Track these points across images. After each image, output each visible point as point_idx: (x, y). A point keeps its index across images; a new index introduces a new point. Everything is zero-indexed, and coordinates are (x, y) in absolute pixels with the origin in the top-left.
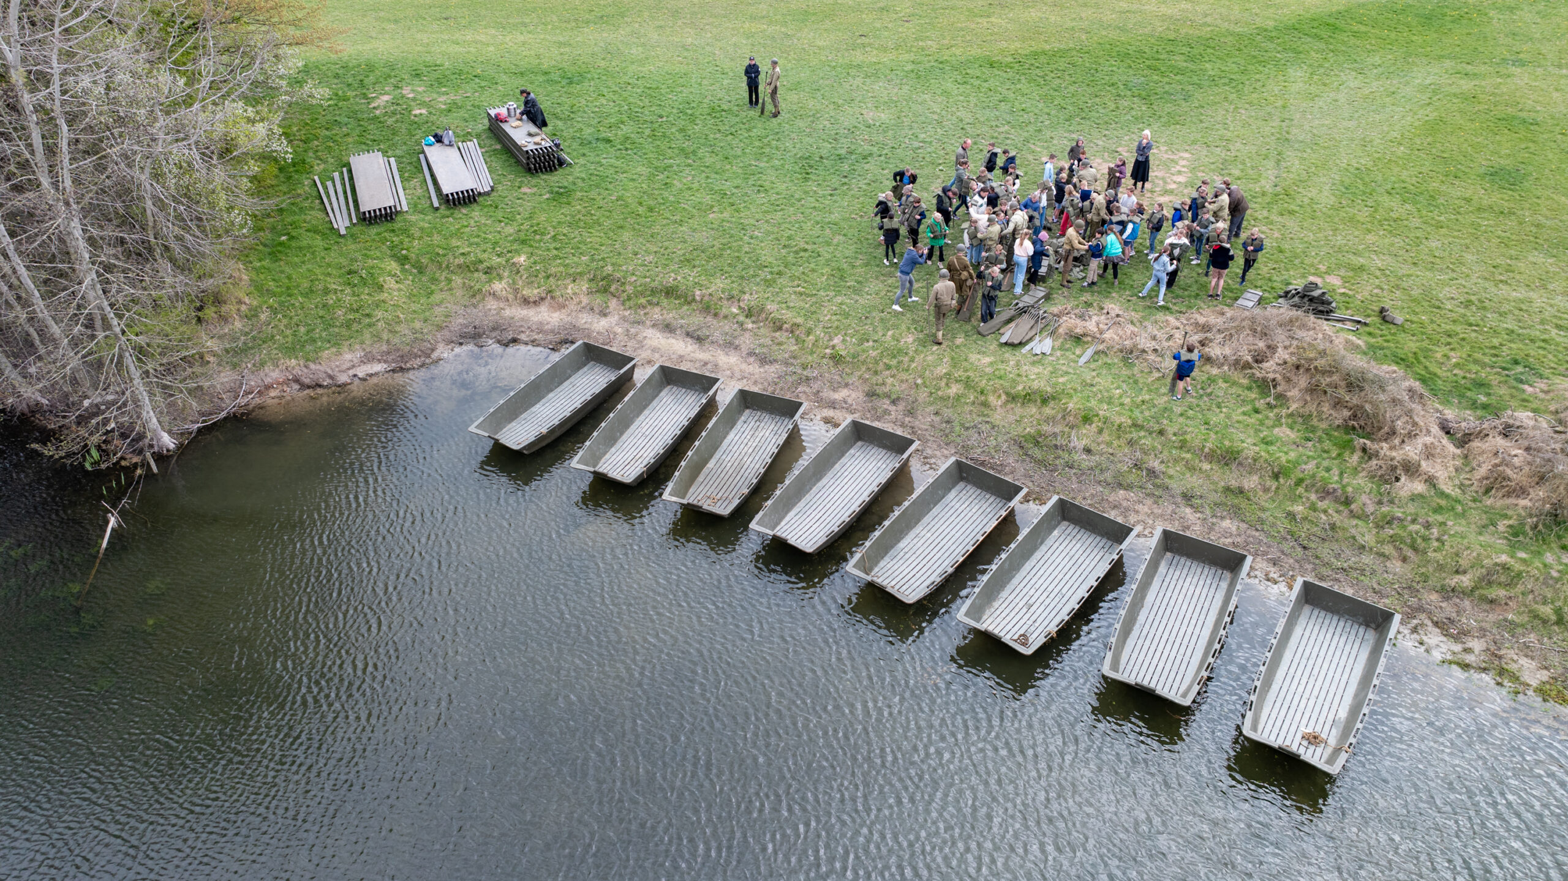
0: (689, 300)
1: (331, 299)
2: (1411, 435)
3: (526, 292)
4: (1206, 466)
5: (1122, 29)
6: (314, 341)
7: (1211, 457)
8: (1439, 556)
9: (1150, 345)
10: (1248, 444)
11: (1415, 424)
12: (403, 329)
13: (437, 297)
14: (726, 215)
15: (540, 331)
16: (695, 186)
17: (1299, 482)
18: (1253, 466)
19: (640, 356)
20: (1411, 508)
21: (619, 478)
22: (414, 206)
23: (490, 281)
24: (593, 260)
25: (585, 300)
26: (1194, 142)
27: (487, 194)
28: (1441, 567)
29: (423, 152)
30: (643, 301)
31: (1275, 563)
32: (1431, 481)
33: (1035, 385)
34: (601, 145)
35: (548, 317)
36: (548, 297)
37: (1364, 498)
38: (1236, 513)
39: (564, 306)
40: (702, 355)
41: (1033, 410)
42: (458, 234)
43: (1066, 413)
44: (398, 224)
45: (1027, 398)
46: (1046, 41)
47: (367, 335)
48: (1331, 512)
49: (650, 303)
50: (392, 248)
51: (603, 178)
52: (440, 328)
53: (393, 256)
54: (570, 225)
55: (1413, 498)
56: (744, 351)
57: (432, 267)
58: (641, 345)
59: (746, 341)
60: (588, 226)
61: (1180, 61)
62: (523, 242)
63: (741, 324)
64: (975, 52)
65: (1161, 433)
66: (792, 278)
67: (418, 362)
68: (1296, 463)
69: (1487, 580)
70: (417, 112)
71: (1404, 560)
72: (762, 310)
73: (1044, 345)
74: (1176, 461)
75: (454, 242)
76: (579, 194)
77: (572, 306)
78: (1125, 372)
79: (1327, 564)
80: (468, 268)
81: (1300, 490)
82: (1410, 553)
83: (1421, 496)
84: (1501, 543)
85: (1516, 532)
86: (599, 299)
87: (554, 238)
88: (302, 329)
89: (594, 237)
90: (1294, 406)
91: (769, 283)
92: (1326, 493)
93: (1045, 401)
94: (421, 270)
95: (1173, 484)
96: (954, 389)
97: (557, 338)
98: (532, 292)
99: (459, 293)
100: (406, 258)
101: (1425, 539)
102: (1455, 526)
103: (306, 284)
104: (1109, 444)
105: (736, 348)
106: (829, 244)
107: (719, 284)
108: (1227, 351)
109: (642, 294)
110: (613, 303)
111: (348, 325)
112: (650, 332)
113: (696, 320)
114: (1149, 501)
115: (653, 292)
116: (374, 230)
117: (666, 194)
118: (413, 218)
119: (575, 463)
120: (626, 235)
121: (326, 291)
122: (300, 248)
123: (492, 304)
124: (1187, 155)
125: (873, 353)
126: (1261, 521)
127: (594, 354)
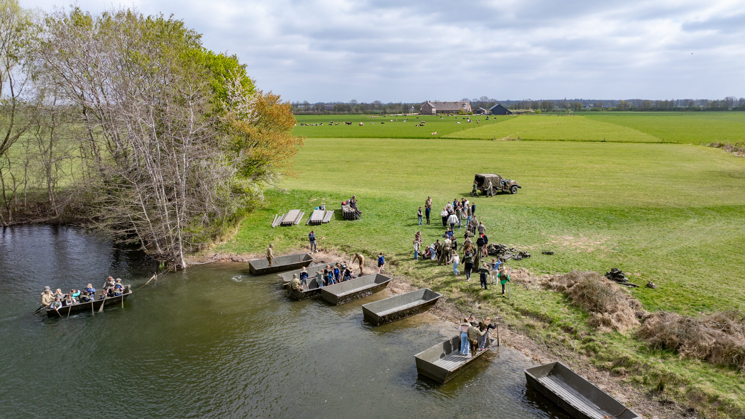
4: (524, 317)
6: (244, 250)
10: (544, 310)
11: (617, 310)
17: (558, 325)
20: (602, 337)
22: (300, 224)
24: (345, 241)
26: (617, 234)
27: (326, 223)
29: (314, 211)
32: (615, 329)
35: (321, 255)
36: (324, 250)
37: (583, 332)
41: (468, 294)
43: (478, 295)
45: (467, 290)
48: (566, 336)
51: (368, 223)
54: (346, 232)
55: (604, 333)
60: (351, 233)
65: (512, 305)
68: (560, 319)
71: (589, 355)
76: (356, 226)
77: (331, 253)
78: (513, 287)
81: (558, 328)
82: (592, 353)
83: (608, 333)
84: (634, 352)
85: (642, 349)
87: (338, 235)
90: (574, 302)
92: (568, 330)
93: (473, 291)
95: (507, 321)
99: (298, 246)
101: (600, 347)
102: (617, 344)
104: (490, 307)
108: (558, 284)
118: (298, 226)
122: (258, 229)
124: (609, 238)
125: (420, 273)
126: (536, 337)
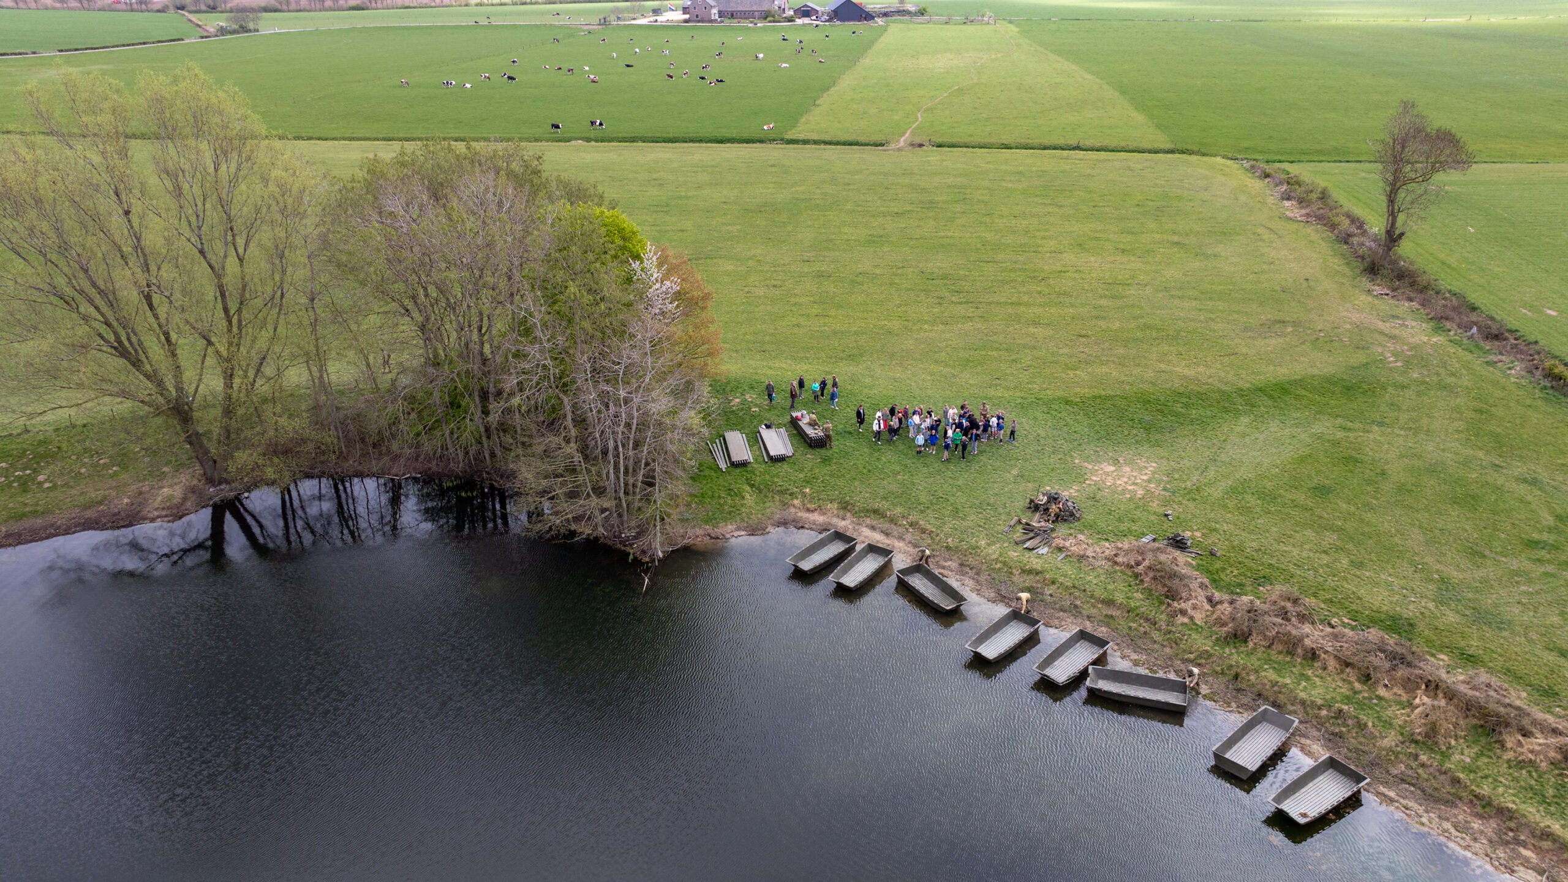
0: (884, 516)
1: (722, 501)
2: (1188, 599)
3: (808, 506)
4: (1100, 606)
5: (1153, 384)
6: (716, 519)
7: (1103, 602)
8: (1184, 647)
9: (1091, 554)
10: (1119, 598)
11: (1191, 595)
12: (753, 517)
13: (768, 504)
14: (906, 477)
15: (814, 524)
16: (893, 461)
17: (1137, 615)
18: (1120, 607)
19: (859, 539)
20: (1180, 628)
21: (847, 584)
22: (756, 460)
23: (792, 499)
24: (840, 493)
25: (835, 512)
26: (1162, 458)
27: (791, 457)
28: (1184, 651)
29: (759, 432)
30: (862, 514)
31: (1118, 644)
32: (1192, 618)
33: (1034, 567)
34: (847, 435)
35: (818, 518)
36: (820, 509)
37: (1162, 623)
38: (1108, 625)
39: (825, 514)
40: (887, 541)
41: (1032, 577)
42: (777, 476)
43: (1045, 580)
44: (749, 469)
45: (1030, 572)
46: (1104, 389)
47: (738, 519)
48: (1147, 627)
49: (866, 516)
50: (747, 479)
51: (847, 453)
52: (769, 519)
53: (748, 484)
54: (830, 476)
55: (1183, 624)
56: (907, 541)
57: (765, 490)
58: (860, 534)
59: (908, 537)
60: (838, 477)
61: (1178, 408)
62: (808, 482)
63: (907, 529)
64: (1060, 393)
65: (1085, 591)
66: (934, 510)
67: (760, 532)
68: (1137, 608)
69: (1200, 656)
70: (754, 409)
71: (1171, 648)
72: (917, 523)
73: (1044, 550)
74: (1088, 602)
75: (776, 480)
76: (835, 461)
78: (1077, 565)
79: (1139, 647)
80: (782, 492)
81: (1137, 618)
82: (1174, 645)
83: (1186, 624)
84: (1211, 644)
85: (1218, 640)
86: (842, 512)
87: (822, 481)
88: (710, 513)
89: (841, 483)
90: (1146, 585)
91: (922, 512)
92: (1147, 620)
93: (1037, 574)
94: (760, 491)
95: (1084, 612)
96: (998, 566)
97: (822, 528)
98: (811, 506)
99: (777, 504)
100: (753, 485)
101: (1181, 640)
102: (1194, 636)
103: (710, 493)
104: (1061, 594)
105: (904, 540)
106: (954, 496)
107: (899, 510)
108: (1125, 560)
109: (862, 511)
110: (848, 515)
111: (730, 513)
112: (864, 529)
113: (887, 526)
114: (1072, 618)
115: (868, 511)
116: (738, 470)
117: (877, 464)
118: (756, 466)
119: (831, 578)
120: (857, 483)
121: (719, 497)
122: (705, 476)
123: (793, 510)
124: (1154, 465)
125: (965, 547)
126: (1117, 629)
127: (839, 536)
